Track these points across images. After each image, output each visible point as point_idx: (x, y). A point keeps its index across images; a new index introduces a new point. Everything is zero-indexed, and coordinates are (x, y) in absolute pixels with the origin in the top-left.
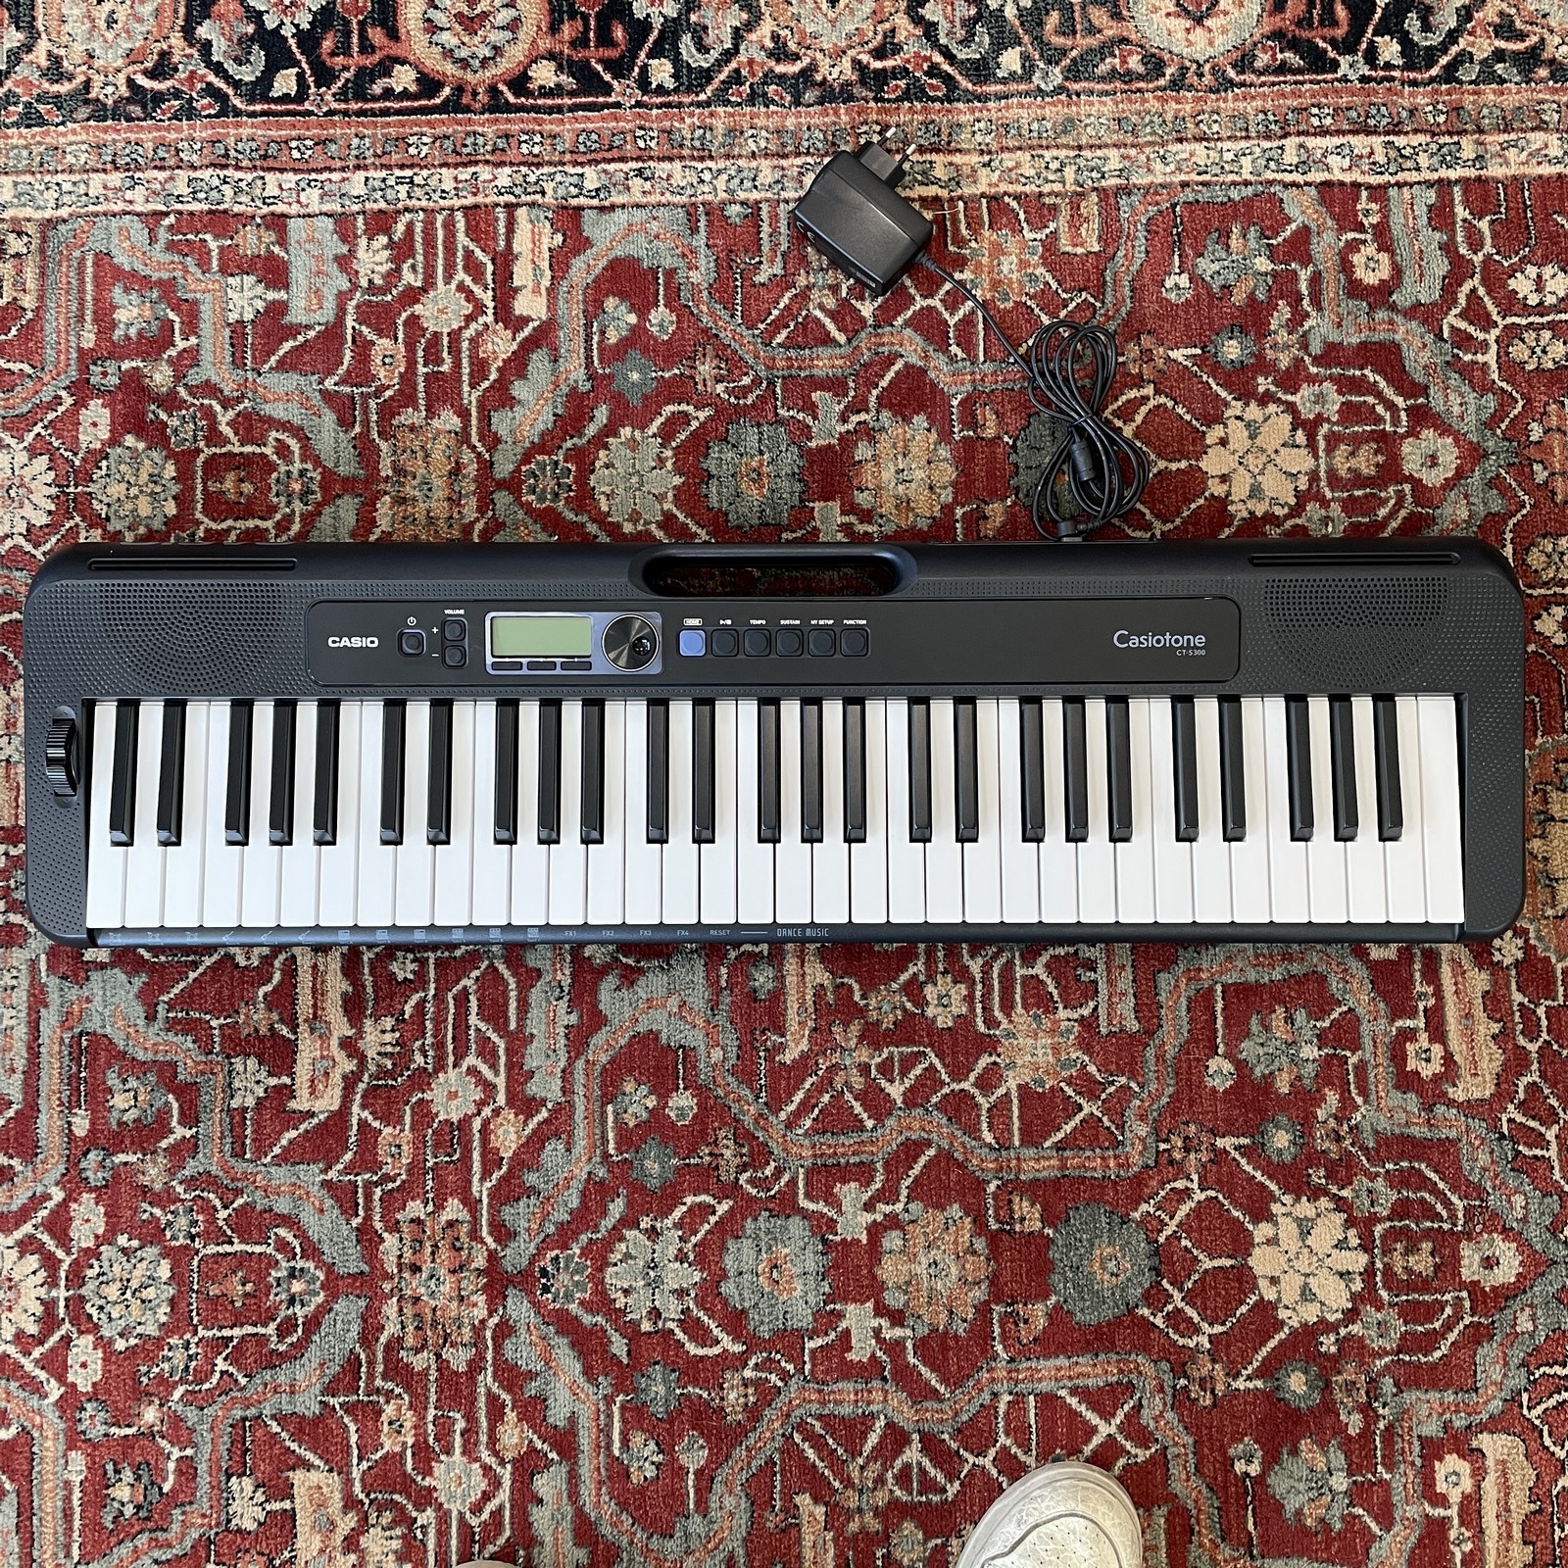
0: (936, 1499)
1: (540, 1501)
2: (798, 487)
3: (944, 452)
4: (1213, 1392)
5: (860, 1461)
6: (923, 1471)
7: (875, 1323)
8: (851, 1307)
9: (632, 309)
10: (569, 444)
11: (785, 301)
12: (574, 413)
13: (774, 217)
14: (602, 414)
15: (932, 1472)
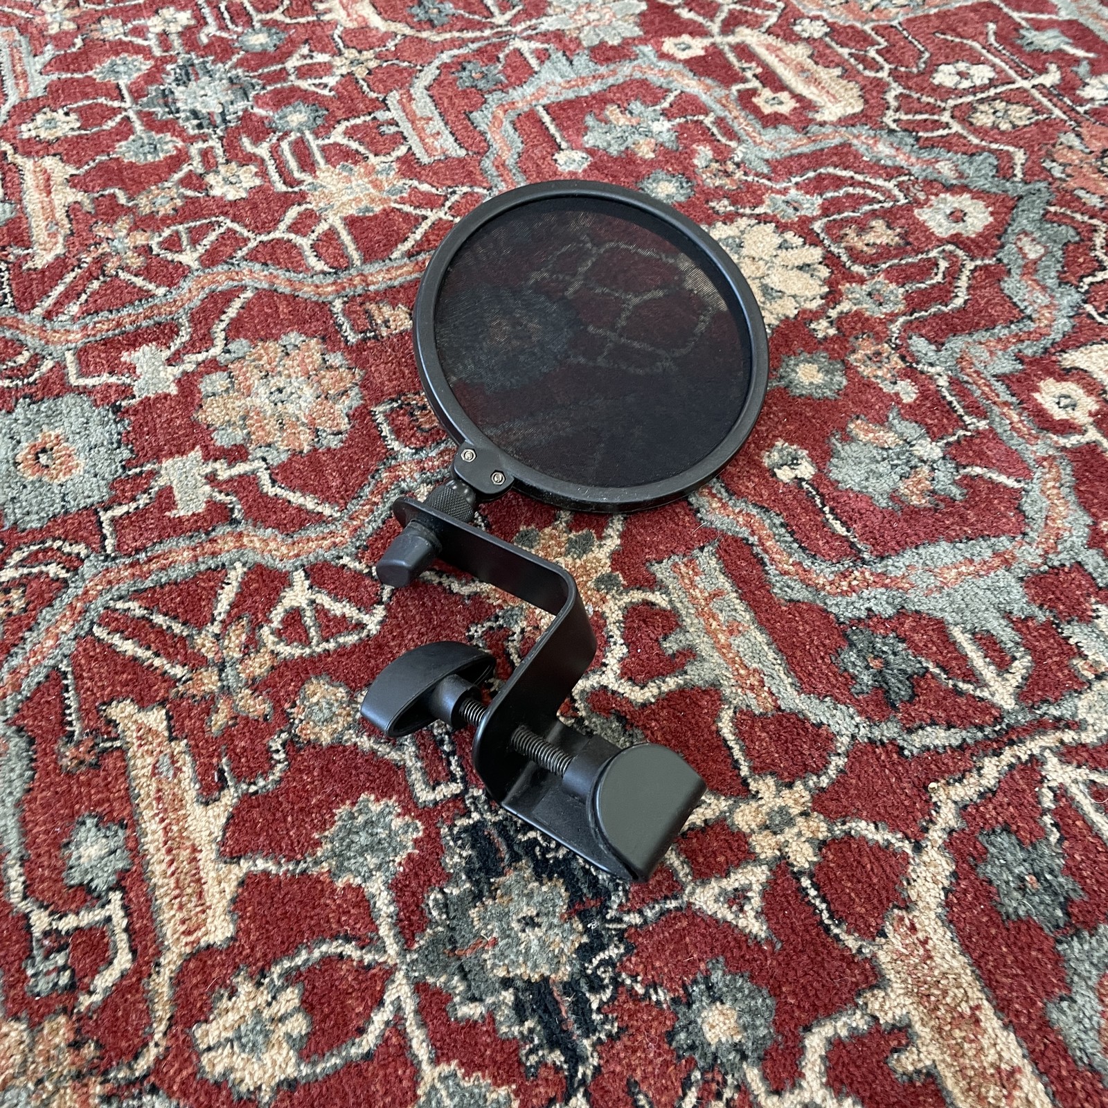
0: (352, 639)
5: (216, 628)
6: (321, 612)
7: (206, 469)
8: (167, 463)
15: (338, 609)
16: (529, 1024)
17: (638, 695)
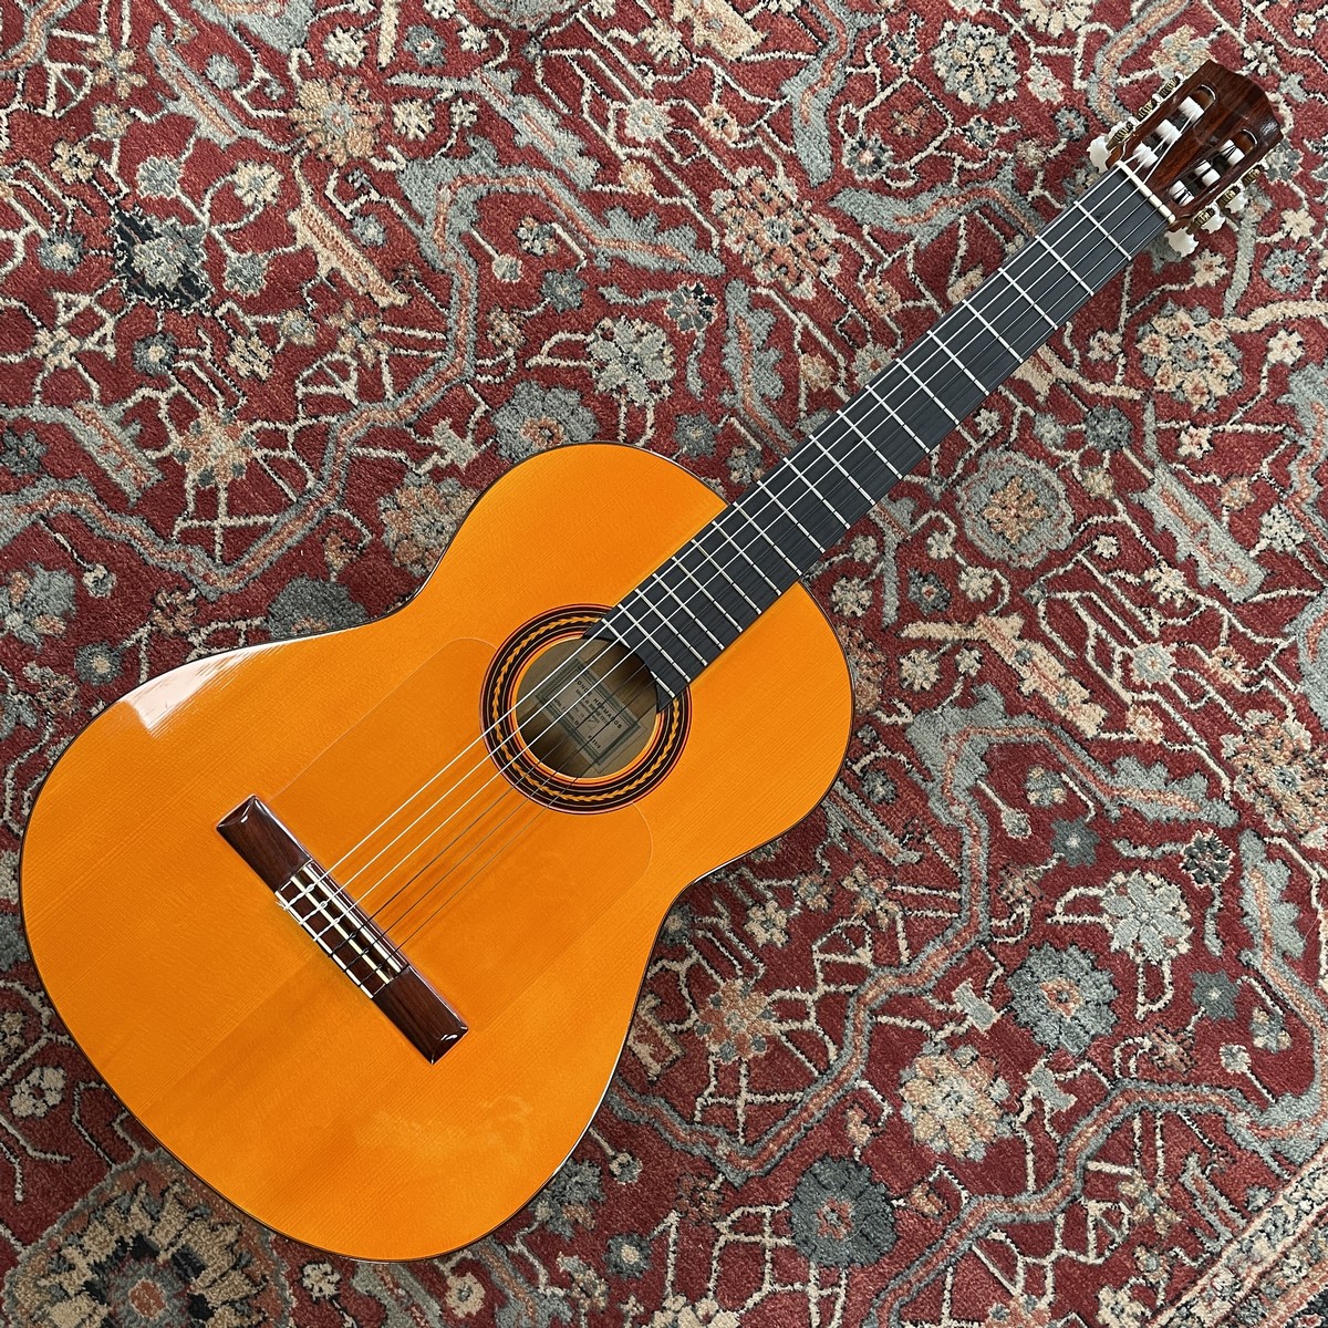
0: (305, 374)
1: (581, 154)
2: (1023, 1018)
3: (939, 1145)
4: (162, 609)
5: (384, 357)
6: (332, 383)
7: (449, 457)
8: (475, 454)
9: (1266, 1050)
10: (1217, 903)
11: (1161, 1159)
12: (1235, 930)
13: (1227, 1222)
14: (1214, 945)
15: (324, 389)
16: (143, 223)
17: (146, 392)
